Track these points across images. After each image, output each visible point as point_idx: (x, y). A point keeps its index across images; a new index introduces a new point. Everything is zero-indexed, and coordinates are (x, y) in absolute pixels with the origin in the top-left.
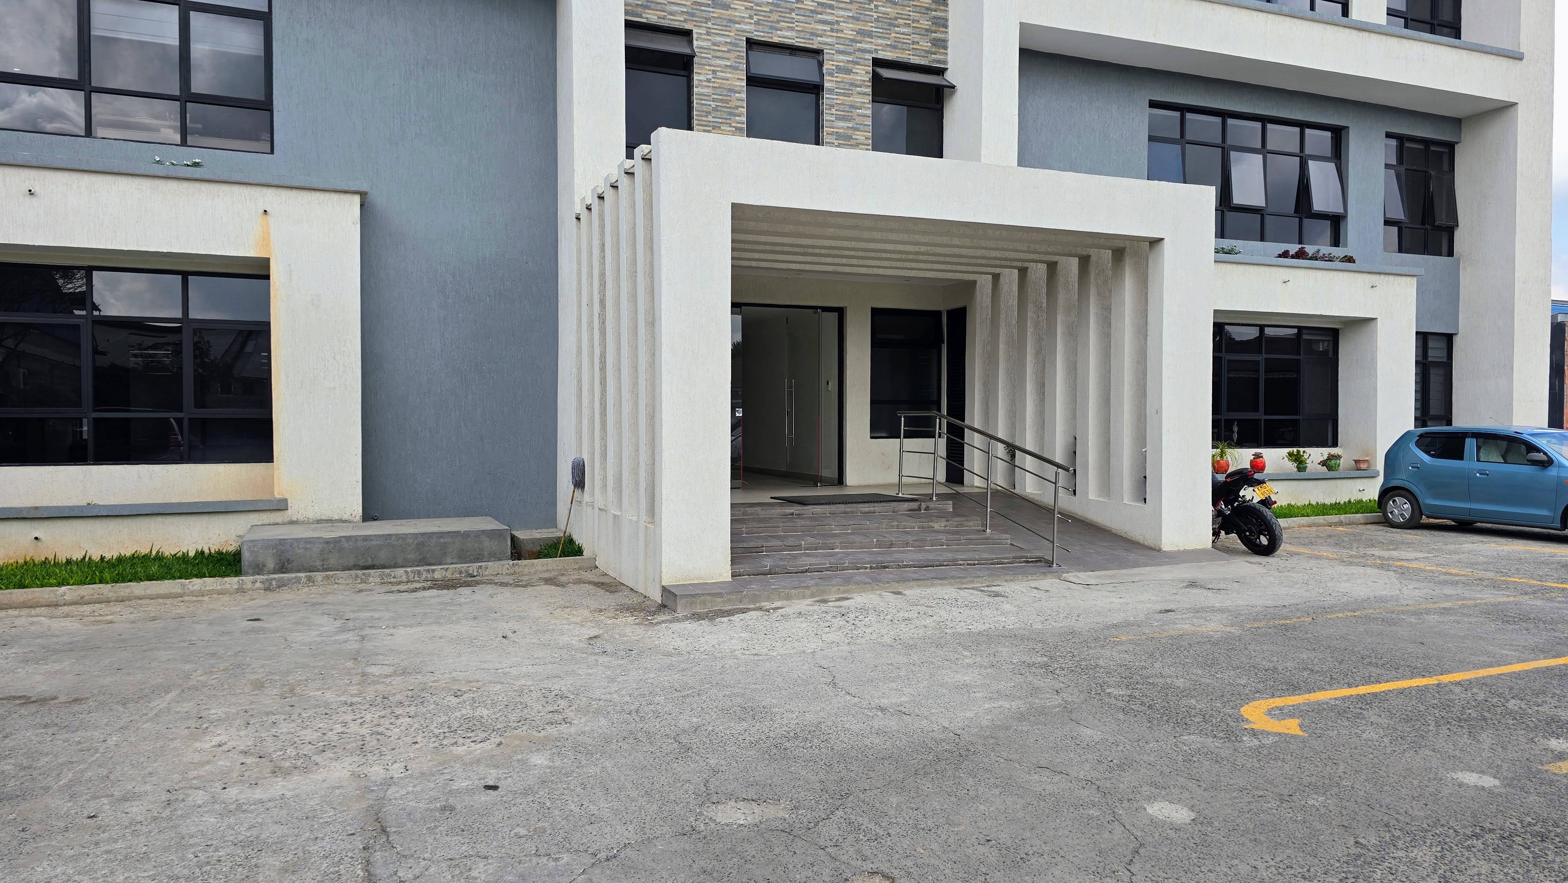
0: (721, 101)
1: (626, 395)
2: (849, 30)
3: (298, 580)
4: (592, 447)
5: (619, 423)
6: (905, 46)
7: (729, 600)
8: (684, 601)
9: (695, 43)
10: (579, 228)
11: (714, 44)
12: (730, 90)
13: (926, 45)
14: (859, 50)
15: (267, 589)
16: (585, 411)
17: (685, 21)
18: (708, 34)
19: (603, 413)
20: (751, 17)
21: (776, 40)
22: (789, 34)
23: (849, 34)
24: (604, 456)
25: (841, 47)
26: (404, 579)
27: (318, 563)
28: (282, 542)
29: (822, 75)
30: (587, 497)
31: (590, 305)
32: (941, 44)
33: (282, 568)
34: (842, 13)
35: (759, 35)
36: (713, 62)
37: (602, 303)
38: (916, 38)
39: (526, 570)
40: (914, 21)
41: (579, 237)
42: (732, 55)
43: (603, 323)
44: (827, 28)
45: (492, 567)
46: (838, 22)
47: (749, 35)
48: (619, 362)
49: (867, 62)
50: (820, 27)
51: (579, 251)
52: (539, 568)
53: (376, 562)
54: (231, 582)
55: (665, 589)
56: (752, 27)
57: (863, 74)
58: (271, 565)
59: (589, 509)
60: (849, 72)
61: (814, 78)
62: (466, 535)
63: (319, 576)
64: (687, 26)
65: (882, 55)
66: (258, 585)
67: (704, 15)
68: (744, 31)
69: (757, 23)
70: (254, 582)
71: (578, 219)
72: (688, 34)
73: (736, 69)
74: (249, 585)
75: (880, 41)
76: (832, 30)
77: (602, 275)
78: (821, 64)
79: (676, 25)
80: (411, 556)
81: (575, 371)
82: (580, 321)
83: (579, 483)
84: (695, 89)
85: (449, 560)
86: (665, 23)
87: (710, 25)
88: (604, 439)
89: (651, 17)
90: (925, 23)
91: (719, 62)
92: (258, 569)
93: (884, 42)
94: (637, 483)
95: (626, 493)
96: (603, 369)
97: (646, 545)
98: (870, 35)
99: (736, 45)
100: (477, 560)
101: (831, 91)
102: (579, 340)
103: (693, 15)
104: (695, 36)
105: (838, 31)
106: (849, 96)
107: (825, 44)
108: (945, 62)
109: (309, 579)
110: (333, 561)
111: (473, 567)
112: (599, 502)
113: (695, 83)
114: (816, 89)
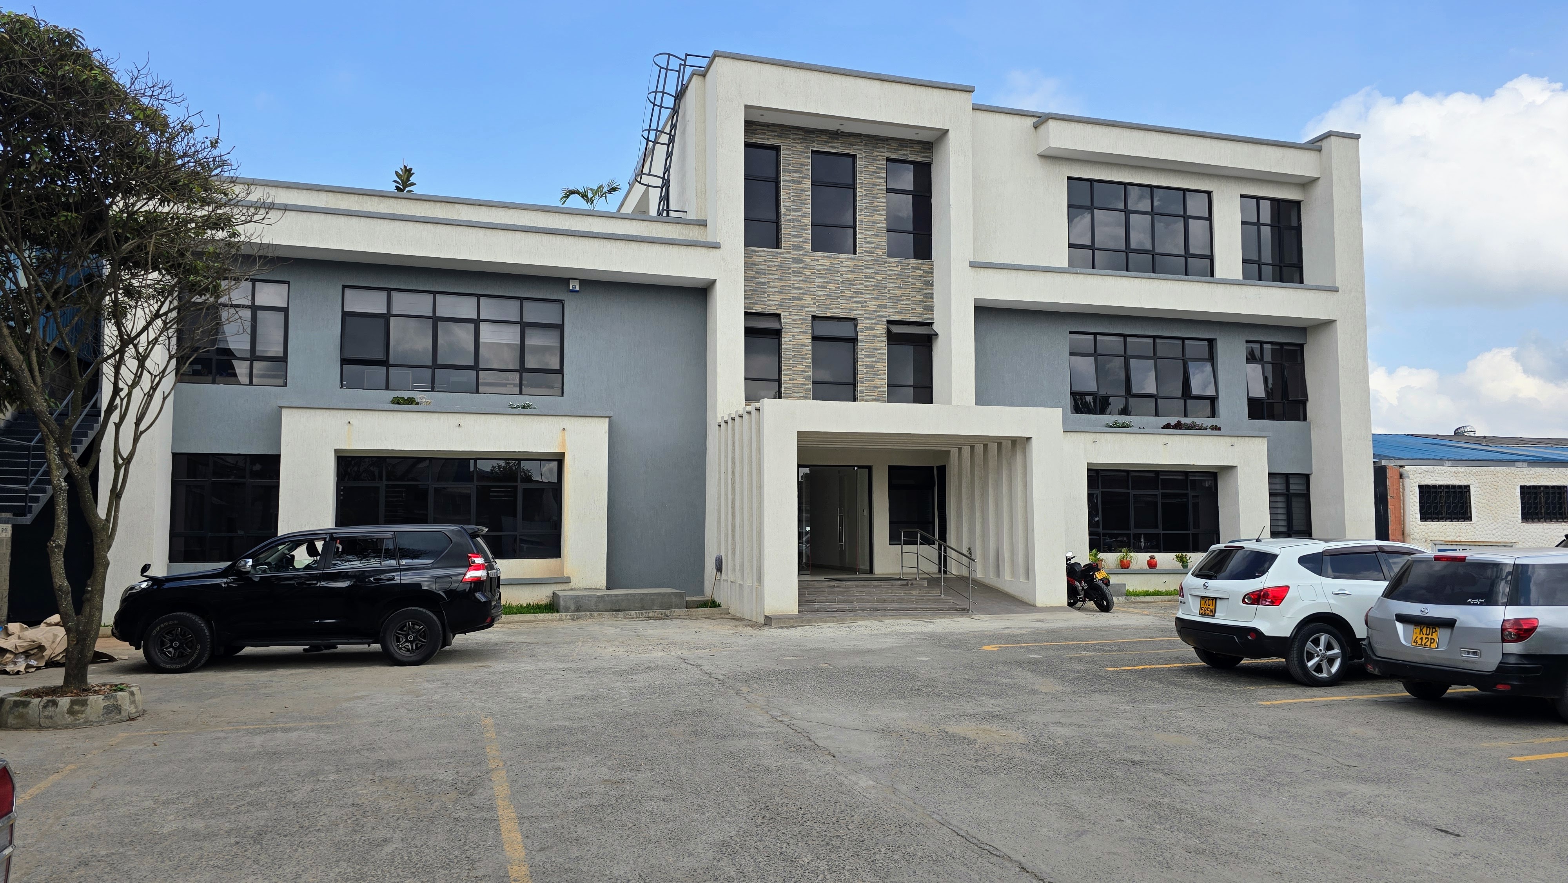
0: (797, 352)
1: (746, 522)
2: (872, 306)
3: (586, 616)
4: (727, 549)
5: (742, 536)
6: (907, 312)
7: (797, 622)
8: (775, 621)
9: (782, 321)
10: (720, 430)
11: (793, 320)
12: (802, 345)
13: (920, 310)
14: (879, 316)
15: (572, 619)
16: (723, 529)
17: (777, 309)
18: (790, 315)
19: (733, 531)
20: (814, 304)
21: (829, 315)
22: (836, 311)
23: (873, 308)
24: (734, 553)
25: (868, 316)
26: (635, 616)
27: (594, 608)
28: (578, 596)
29: (856, 332)
30: (724, 576)
31: (726, 473)
32: (930, 309)
33: (578, 610)
34: (868, 296)
35: (819, 313)
36: (792, 331)
37: (733, 473)
38: (914, 306)
39: (694, 614)
40: (912, 297)
41: (720, 436)
42: (804, 325)
43: (733, 483)
44: (859, 305)
45: (678, 611)
46: (866, 302)
47: (813, 314)
48: (743, 505)
49: (883, 323)
50: (855, 305)
51: (720, 442)
52: (700, 613)
53: (621, 608)
54: (556, 616)
55: (766, 616)
56: (815, 309)
57: (881, 330)
58: (572, 608)
59: (725, 583)
60: (873, 329)
61: (851, 334)
62: (664, 594)
63: (595, 614)
64: (778, 312)
65: (892, 318)
66: (568, 617)
67: (787, 304)
68: (811, 312)
69: (818, 306)
70: (566, 616)
71: (720, 426)
72: (778, 316)
73: (806, 333)
74: (565, 617)
75: (891, 310)
76: (862, 307)
77: (733, 458)
78: (856, 326)
79: (771, 312)
80: (637, 605)
81: (716, 507)
82: (720, 479)
83: (719, 569)
84: (783, 346)
85: (655, 608)
86: (766, 311)
87: (791, 310)
88: (734, 544)
89: (758, 309)
90: (919, 297)
91: (796, 330)
92: (567, 610)
93: (894, 310)
94: (752, 567)
95: (746, 572)
96: (733, 507)
97: (757, 596)
98: (885, 307)
99: (806, 320)
100: (669, 608)
101: (862, 341)
102: (719, 491)
103: (781, 305)
104: (782, 317)
105: (866, 307)
106: (873, 343)
107: (859, 314)
108: (933, 319)
109: (591, 615)
110: (601, 607)
111: (668, 612)
112: (731, 578)
113: (783, 343)
114: (853, 340)
